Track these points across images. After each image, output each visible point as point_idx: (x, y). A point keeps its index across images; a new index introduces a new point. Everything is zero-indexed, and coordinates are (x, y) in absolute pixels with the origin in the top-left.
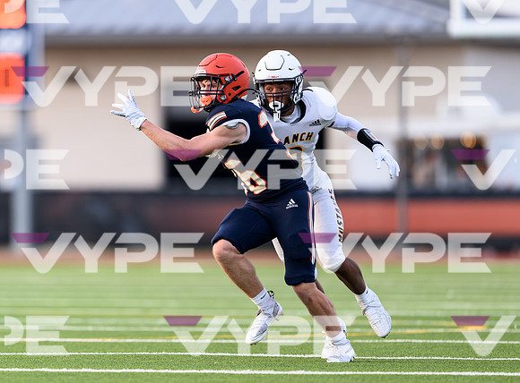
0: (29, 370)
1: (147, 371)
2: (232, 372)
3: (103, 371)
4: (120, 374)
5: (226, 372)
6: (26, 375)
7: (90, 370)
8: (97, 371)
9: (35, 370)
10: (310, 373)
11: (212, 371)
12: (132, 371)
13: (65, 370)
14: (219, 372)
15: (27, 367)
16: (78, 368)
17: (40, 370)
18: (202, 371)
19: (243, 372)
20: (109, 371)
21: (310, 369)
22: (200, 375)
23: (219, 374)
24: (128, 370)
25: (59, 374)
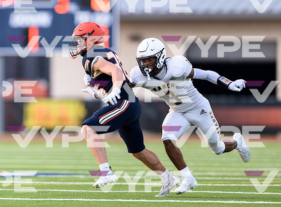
0: (111, 200)
1: (176, 201)
2: (224, 202)
3: (152, 201)
4: (161, 202)
5: (220, 202)
6: (109, 203)
7: (145, 200)
8: (148, 201)
9: (114, 200)
10: (266, 202)
11: (212, 201)
12: (168, 201)
13: (131, 200)
14: (216, 202)
15: (110, 199)
16: (138, 199)
17: (117, 200)
18: (206, 201)
19: (230, 202)
20: (156, 201)
21: (266, 201)
22: (206, 204)
23: (216, 203)
24: (166, 201)
25: (128, 202)
